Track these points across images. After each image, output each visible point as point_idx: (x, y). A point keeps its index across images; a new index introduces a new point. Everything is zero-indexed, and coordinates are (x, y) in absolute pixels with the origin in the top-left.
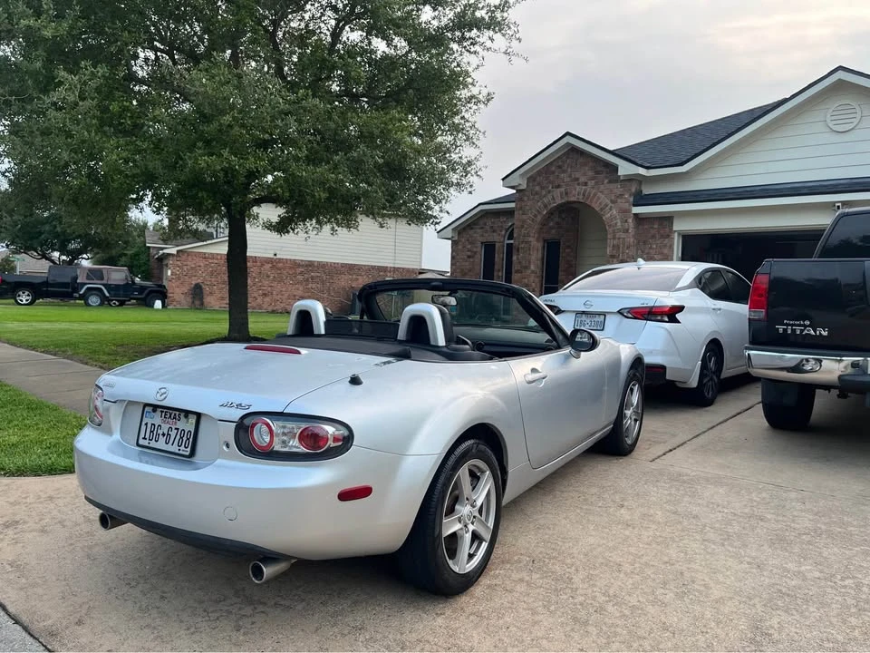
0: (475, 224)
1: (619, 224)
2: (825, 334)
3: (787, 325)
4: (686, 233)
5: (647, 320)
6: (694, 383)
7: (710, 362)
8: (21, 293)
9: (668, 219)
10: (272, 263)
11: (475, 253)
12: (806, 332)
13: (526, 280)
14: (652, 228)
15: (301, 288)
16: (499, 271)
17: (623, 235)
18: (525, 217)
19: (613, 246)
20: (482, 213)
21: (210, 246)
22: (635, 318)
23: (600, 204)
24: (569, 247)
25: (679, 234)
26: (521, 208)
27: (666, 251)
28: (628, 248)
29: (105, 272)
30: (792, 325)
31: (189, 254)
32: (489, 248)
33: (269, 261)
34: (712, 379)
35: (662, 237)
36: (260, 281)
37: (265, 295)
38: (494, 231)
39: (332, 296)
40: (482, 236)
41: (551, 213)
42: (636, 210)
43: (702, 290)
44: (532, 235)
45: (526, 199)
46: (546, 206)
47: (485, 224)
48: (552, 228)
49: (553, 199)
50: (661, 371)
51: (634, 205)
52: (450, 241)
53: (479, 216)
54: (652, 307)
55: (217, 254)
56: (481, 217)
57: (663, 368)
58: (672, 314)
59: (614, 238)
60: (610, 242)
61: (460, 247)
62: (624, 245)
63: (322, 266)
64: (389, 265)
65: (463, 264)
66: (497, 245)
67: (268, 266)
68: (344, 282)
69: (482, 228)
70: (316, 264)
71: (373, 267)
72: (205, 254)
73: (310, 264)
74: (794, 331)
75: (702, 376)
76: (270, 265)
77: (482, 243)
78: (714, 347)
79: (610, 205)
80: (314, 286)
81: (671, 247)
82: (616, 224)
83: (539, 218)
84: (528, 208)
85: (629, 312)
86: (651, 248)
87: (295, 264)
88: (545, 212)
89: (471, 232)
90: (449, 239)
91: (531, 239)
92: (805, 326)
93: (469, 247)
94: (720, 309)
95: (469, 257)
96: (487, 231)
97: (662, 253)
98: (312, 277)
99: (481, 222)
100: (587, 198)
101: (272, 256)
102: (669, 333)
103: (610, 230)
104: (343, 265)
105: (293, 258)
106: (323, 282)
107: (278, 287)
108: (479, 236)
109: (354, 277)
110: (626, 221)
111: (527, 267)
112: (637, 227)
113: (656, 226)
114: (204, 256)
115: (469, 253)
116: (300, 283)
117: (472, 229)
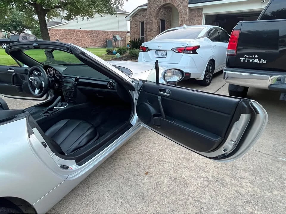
0: (137, 14)
1: (183, 11)
2: (265, 62)
3: (246, 58)
4: (207, 14)
5: (184, 53)
6: (202, 78)
7: (209, 68)
8: (3, 45)
9: (200, 9)
10: (80, 31)
11: (138, 25)
12: (255, 61)
13: (152, 35)
14: (195, 13)
15: (90, 39)
16: (146, 31)
17: (185, 16)
18: (151, 10)
19: (181, 20)
20: (140, 10)
21: (59, 27)
22: (179, 52)
23: (177, 4)
24: (168, 22)
25: (204, 15)
26: (149, 7)
27: (199, 22)
28: (186, 21)
29: (27, 37)
30: (248, 58)
31: (53, 30)
32: (142, 23)
33: (79, 31)
34: (210, 75)
35: (199, 16)
36: (77, 38)
37: (79, 42)
38: (143, 17)
39: (100, 42)
40: (140, 19)
41: (160, 9)
42: (190, 6)
43: (209, 38)
44: (153, 17)
45: (151, 3)
46: (158, 6)
47: (140, 14)
48: (162, 15)
49: (161, 2)
50: (189, 75)
51: (189, 4)
52: (129, 21)
53: (138, 11)
54: (186, 47)
55: (62, 29)
56: (139, 11)
57: (189, 74)
58: (194, 50)
59: (182, 18)
60: (180, 19)
61: (133, 23)
62: (185, 20)
63: (96, 32)
64: (117, 31)
65: (134, 29)
66: (145, 22)
67: (79, 33)
68: (103, 37)
69: (139, 16)
70: (94, 31)
71: (112, 31)
72: (58, 29)
73: (92, 31)
74: (249, 61)
75: (206, 74)
76: (79, 32)
77: (140, 21)
78: (212, 62)
79: (181, 4)
80: (94, 39)
81: (201, 20)
82: (182, 12)
83: (156, 10)
84: (152, 7)
85: (176, 50)
86: (194, 21)
87: (87, 32)
88: (158, 8)
89: (136, 17)
90: (129, 20)
91: (153, 19)
92: (255, 58)
93: (136, 23)
94: (215, 46)
95: (136, 27)
96: (141, 17)
97: (198, 23)
98: (93, 36)
99: (139, 14)
100: (172, 2)
101: (80, 29)
102: (192, 58)
103: (180, 14)
104: (103, 31)
105: (86, 29)
106: (97, 37)
107: (83, 39)
108: (139, 19)
109: (106, 35)
110: (186, 11)
111: (152, 30)
112: (190, 13)
113: (196, 12)
114: (58, 30)
115: (136, 25)
116: (90, 38)
117: (136, 16)
